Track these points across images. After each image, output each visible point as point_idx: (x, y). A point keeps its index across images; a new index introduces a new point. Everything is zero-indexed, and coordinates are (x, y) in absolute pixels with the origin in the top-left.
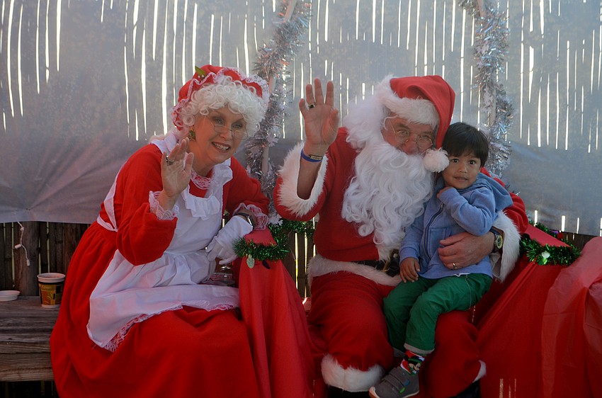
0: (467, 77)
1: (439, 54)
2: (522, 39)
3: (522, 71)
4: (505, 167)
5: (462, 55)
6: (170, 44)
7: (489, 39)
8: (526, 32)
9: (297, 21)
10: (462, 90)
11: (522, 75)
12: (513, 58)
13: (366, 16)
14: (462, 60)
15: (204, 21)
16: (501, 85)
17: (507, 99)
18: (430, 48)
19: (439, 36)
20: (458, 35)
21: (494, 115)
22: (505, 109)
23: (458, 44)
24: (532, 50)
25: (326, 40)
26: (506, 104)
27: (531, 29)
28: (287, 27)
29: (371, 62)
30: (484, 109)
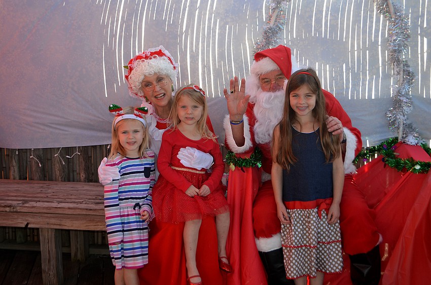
0: (383, 56)
1: (364, 43)
2: (419, 32)
3: (419, 52)
4: (409, 112)
5: (380, 44)
6: (203, 42)
7: (397, 32)
8: (422, 27)
9: (277, 26)
10: (380, 65)
11: (419, 55)
12: (414, 44)
13: (318, 21)
14: (380, 47)
15: (222, 28)
16: (406, 61)
17: (411, 69)
18: (358, 39)
19: (364, 32)
20: (377, 31)
21: (402, 79)
22: (409, 76)
23: (377, 36)
24: (425, 40)
25: (295, 37)
26: (409, 73)
27: (425, 26)
28: (270, 30)
29: (322, 49)
30: (395, 76)
